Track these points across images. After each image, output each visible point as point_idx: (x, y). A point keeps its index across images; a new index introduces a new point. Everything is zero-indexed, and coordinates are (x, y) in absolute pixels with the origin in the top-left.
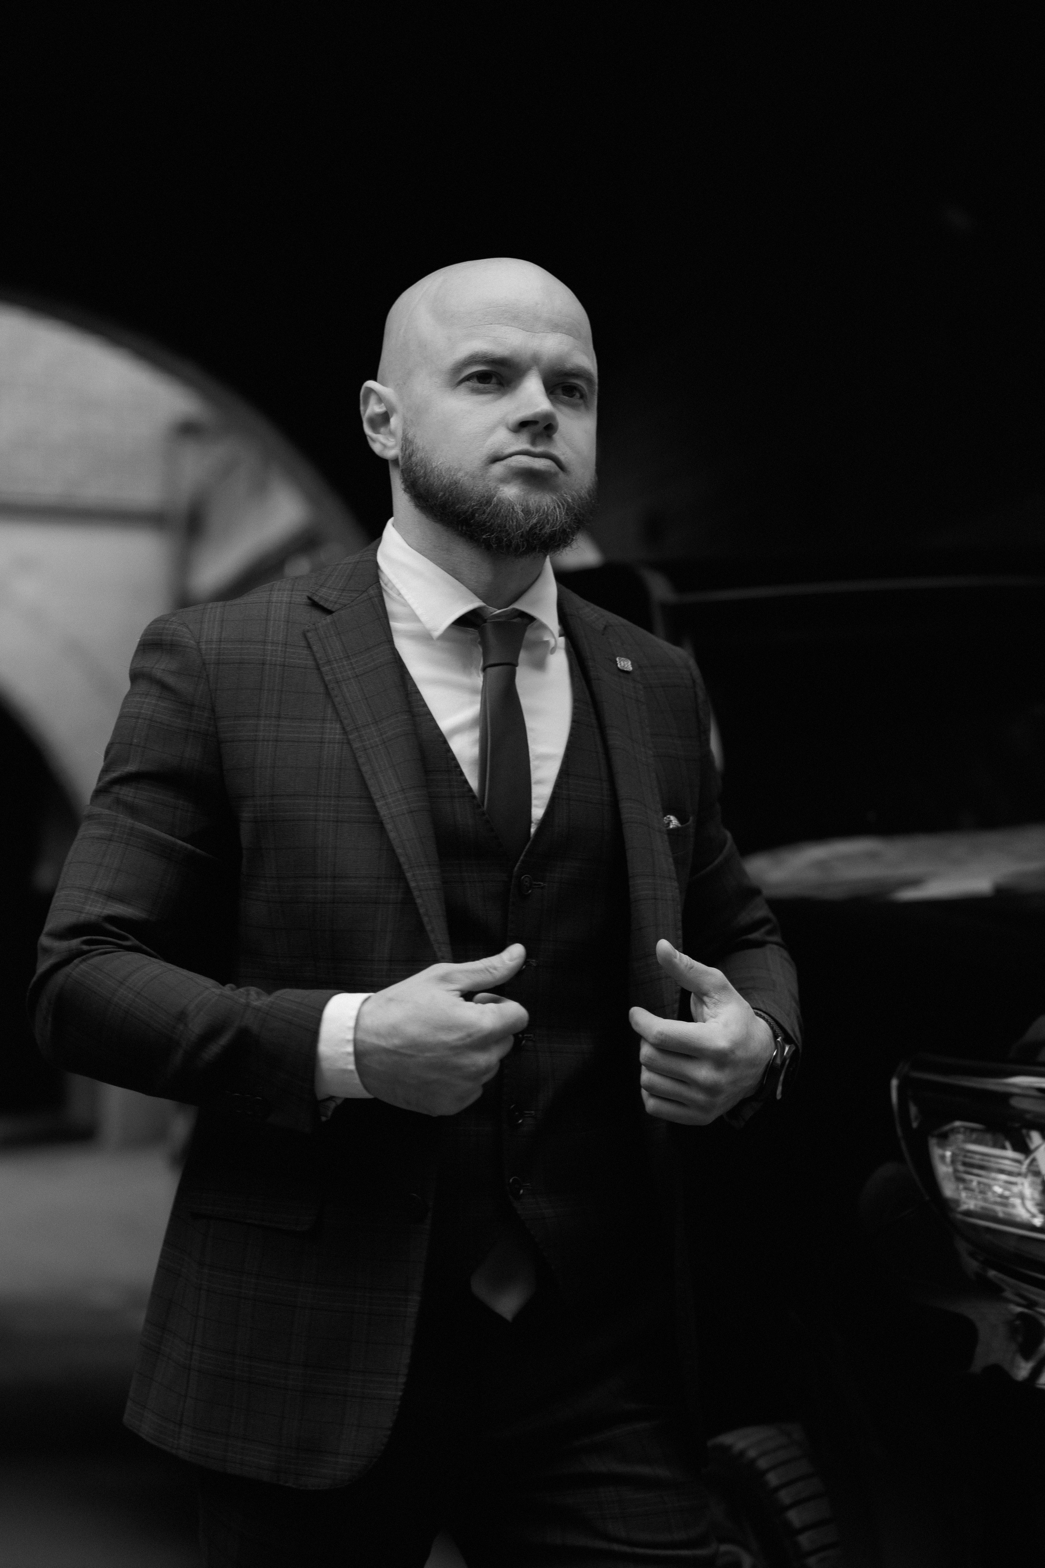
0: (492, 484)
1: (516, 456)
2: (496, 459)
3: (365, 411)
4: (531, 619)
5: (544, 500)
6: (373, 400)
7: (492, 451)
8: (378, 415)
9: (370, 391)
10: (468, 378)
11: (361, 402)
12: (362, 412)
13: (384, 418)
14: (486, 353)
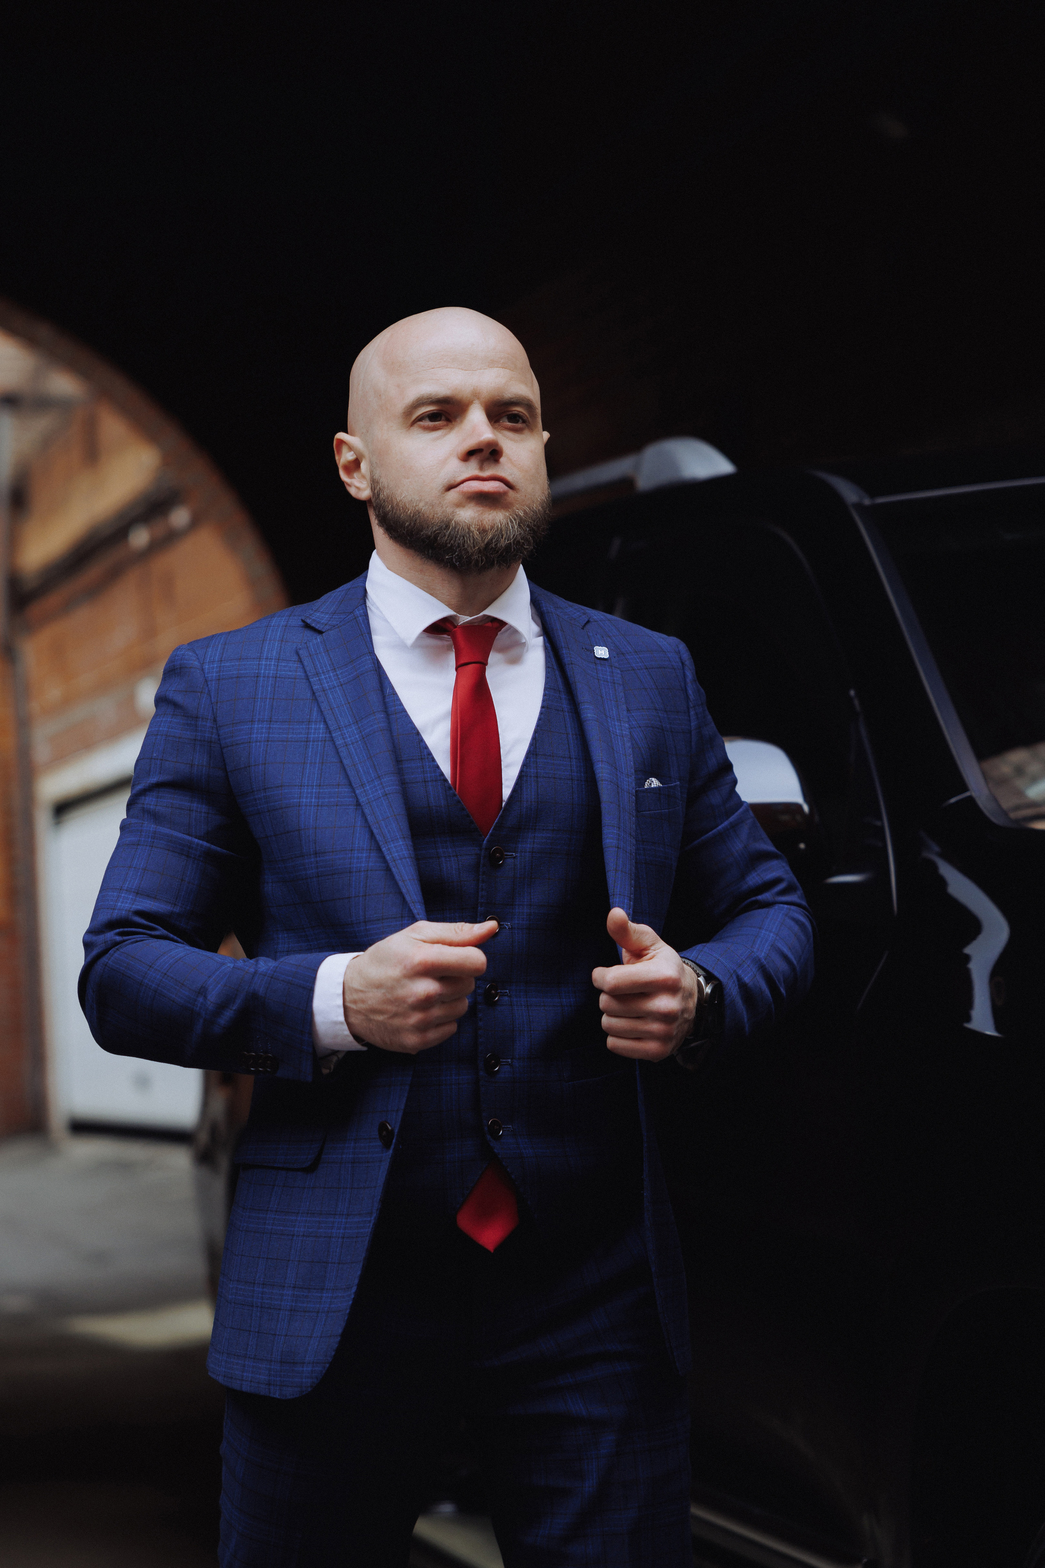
0: (449, 510)
1: (467, 482)
2: (450, 487)
3: (340, 460)
4: (502, 624)
5: (496, 518)
6: (345, 449)
7: (446, 480)
8: (350, 462)
9: (341, 442)
10: (420, 419)
11: (336, 452)
12: (337, 461)
13: (354, 466)
14: (430, 394)
